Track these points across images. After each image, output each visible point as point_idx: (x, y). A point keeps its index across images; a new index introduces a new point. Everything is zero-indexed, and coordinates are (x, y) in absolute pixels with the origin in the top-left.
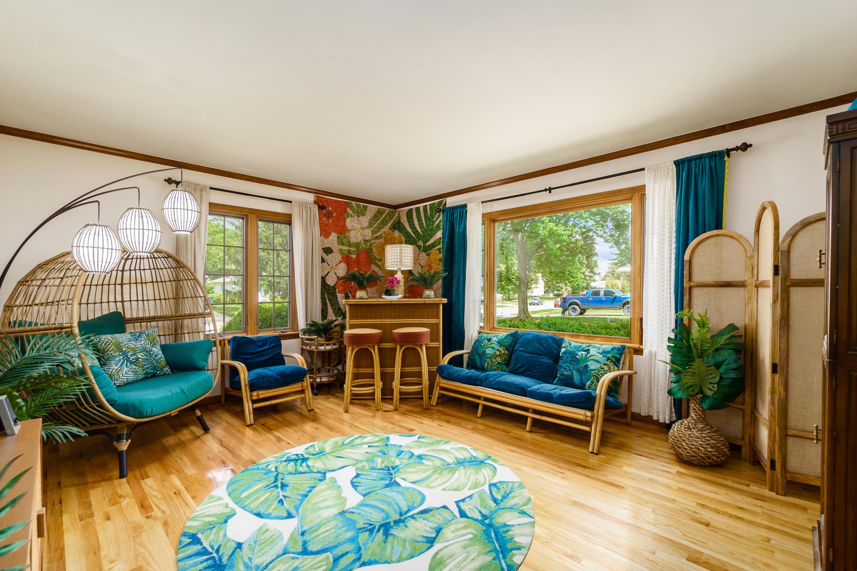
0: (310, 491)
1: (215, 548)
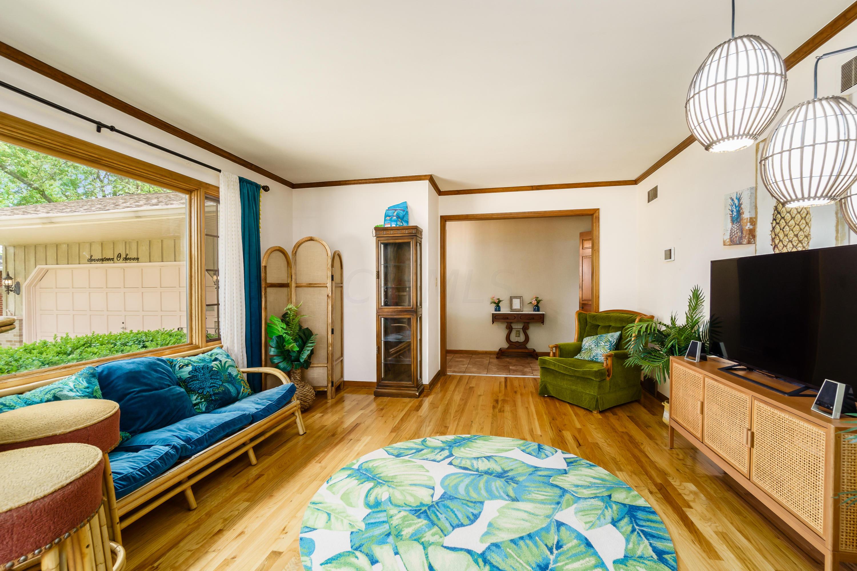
0: (522, 538)
1: (636, 533)
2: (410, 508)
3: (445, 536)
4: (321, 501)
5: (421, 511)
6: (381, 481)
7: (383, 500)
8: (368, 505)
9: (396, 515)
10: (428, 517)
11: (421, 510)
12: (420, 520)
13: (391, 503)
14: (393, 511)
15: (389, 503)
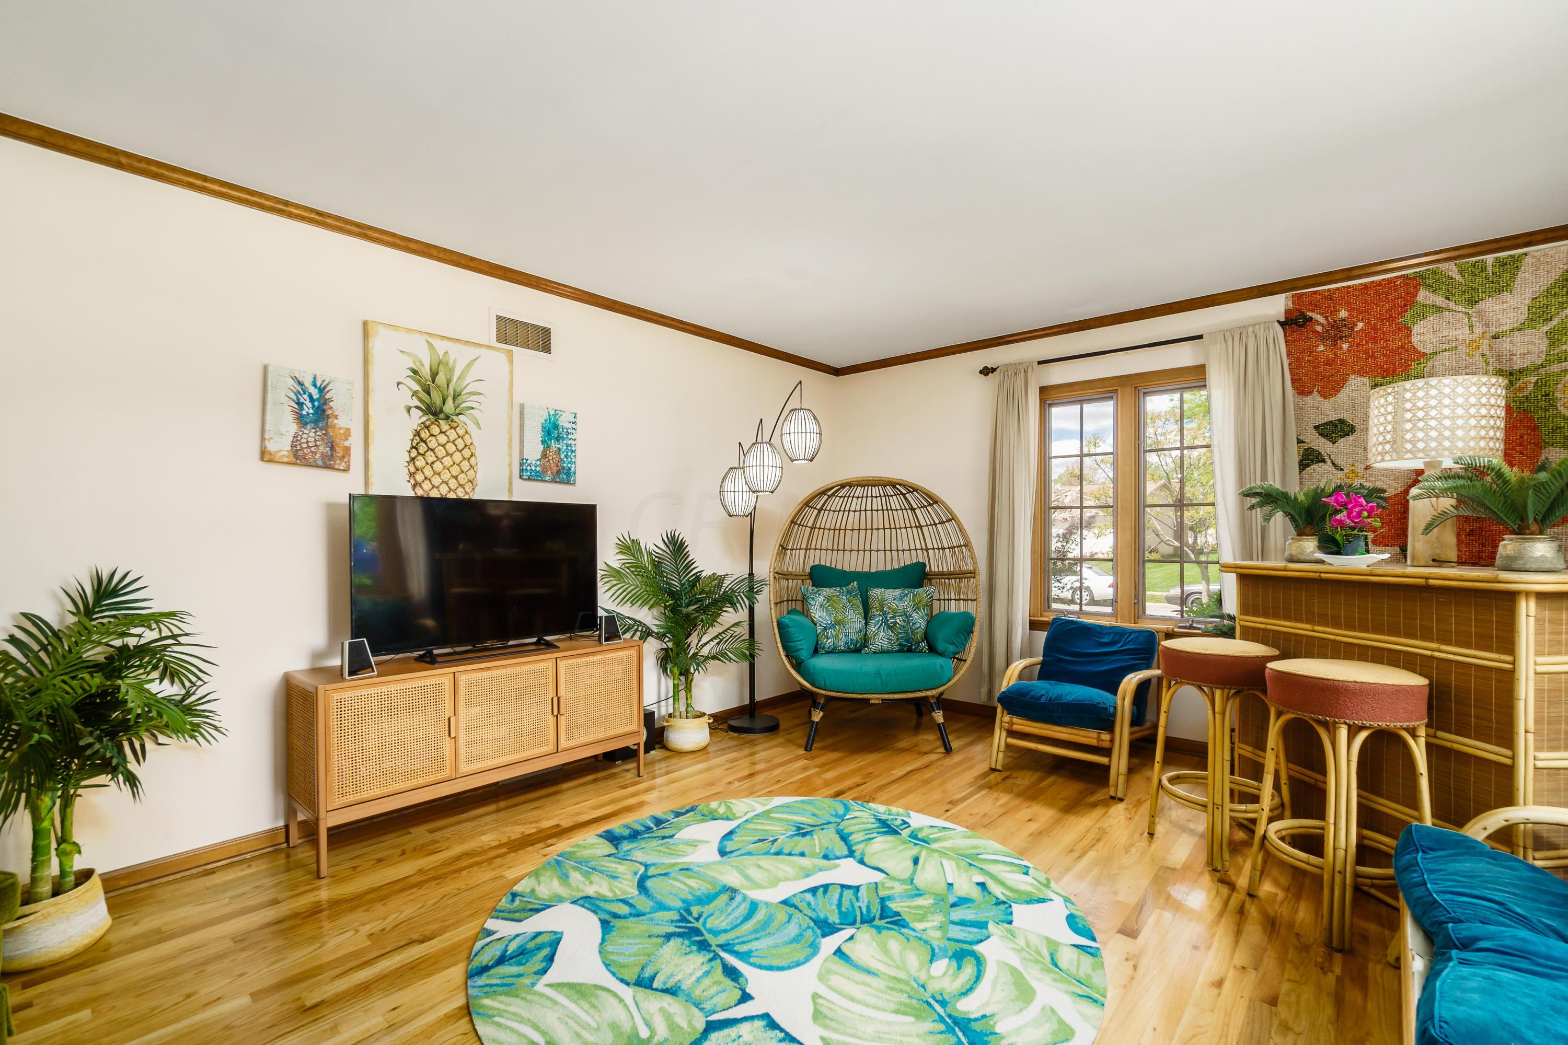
2: (903, 930)
3: (876, 883)
4: (1078, 999)
5: (889, 920)
6: (937, 1007)
7: (947, 960)
8: (979, 961)
9: (932, 927)
10: (884, 908)
11: (888, 923)
12: (899, 909)
13: (933, 950)
14: (934, 936)
15: (937, 951)
